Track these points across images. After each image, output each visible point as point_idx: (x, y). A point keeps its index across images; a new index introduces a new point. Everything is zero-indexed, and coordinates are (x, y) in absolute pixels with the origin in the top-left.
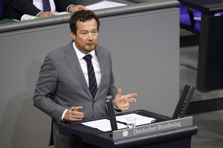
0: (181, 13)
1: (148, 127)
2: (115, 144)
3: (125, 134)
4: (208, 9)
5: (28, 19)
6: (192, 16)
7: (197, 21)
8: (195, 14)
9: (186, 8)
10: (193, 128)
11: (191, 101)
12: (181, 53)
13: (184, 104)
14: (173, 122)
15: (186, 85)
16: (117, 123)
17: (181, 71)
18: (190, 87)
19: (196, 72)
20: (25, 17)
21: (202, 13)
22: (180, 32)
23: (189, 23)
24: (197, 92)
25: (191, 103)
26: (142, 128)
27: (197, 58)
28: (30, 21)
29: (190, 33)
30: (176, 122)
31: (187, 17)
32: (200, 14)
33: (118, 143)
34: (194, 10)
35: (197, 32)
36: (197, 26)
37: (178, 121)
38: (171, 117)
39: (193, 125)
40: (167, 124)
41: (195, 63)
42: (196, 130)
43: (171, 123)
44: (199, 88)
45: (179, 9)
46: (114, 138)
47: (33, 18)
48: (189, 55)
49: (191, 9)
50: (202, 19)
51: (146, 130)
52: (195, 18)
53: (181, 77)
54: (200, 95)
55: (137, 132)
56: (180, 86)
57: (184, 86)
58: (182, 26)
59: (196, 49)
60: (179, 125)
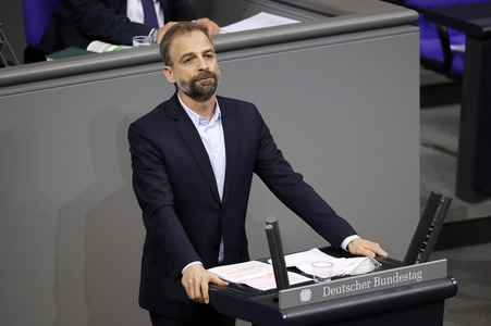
0: (423, 37)
1: (353, 282)
2: (285, 317)
3: (306, 296)
4: (479, 28)
5: (100, 51)
6: (446, 43)
7: (457, 52)
8: (452, 38)
9: (433, 26)
10: (448, 284)
11: (446, 220)
12: (423, 121)
13: (430, 232)
14: (407, 272)
15: (432, 193)
16: (289, 273)
17: (423, 158)
18: (440, 196)
19: (455, 160)
20: (96, 46)
21: (468, 36)
22: (421, 76)
23: (440, 58)
24: (457, 203)
25: (445, 225)
26: (340, 284)
27: (458, 132)
28: (105, 54)
29: (442, 79)
30: (413, 270)
31: (435, 44)
32: (463, 38)
33: (291, 315)
34: (450, 31)
35: (458, 77)
36: (458, 64)
37: (416, 270)
38: (402, 259)
39: (449, 277)
40: (393, 274)
41: (452, 142)
42: (455, 287)
43: (401, 273)
44: (460, 194)
45: (418, 28)
46: (283, 305)
47: (113, 48)
48: (442, 124)
49: (445, 28)
50: (466, 49)
51: (349, 289)
52: (453, 47)
53: (424, 171)
54: (463, 209)
55: (331, 292)
56: (422, 189)
57: (429, 195)
58: (426, 63)
59: (455, 111)
60: (418, 277)
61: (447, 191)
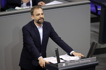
0: (91, 7)
1: (75, 62)
2: (59, 69)
3: (64, 65)
4: (104, 5)
5: (18, 9)
6: (96, 8)
7: (99, 10)
8: (98, 7)
9: (94, 4)
10: (96, 62)
11: (96, 48)
12: (91, 26)
13: (92, 51)
15: (93, 42)
16: (60, 60)
17: (91, 34)
19: (98, 35)
20: (17, 8)
21: (102, 7)
22: (91, 16)
23: (95, 11)
24: (99, 44)
25: (96, 49)
26: (72, 62)
27: (99, 28)
28: (19, 10)
29: (96, 16)
30: (88, 59)
31: (94, 8)
32: (100, 7)
33: (61, 69)
34: (98, 5)
35: (99, 16)
36: (99, 13)
37: (89, 59)
38: (86, 57)
39: (97, 61)
40: (84, 60)
41: (98, 30)
42: (98, 63)
43: (86, 60)
44: (99, 42)
45: (90, 5)
46: (59, 67)
48: (95, 26)
49: (96, 5)
50: (101, 10)
51: (74, 63)
52: (98, 9)
53: (91, 37)
54: (100, 46)
55: (70, 64)
56: (91, 41)
57: (92, 42)
58: (92, 12)
59: (98, 23)
60: (90, 61)
61: (96, 42)
